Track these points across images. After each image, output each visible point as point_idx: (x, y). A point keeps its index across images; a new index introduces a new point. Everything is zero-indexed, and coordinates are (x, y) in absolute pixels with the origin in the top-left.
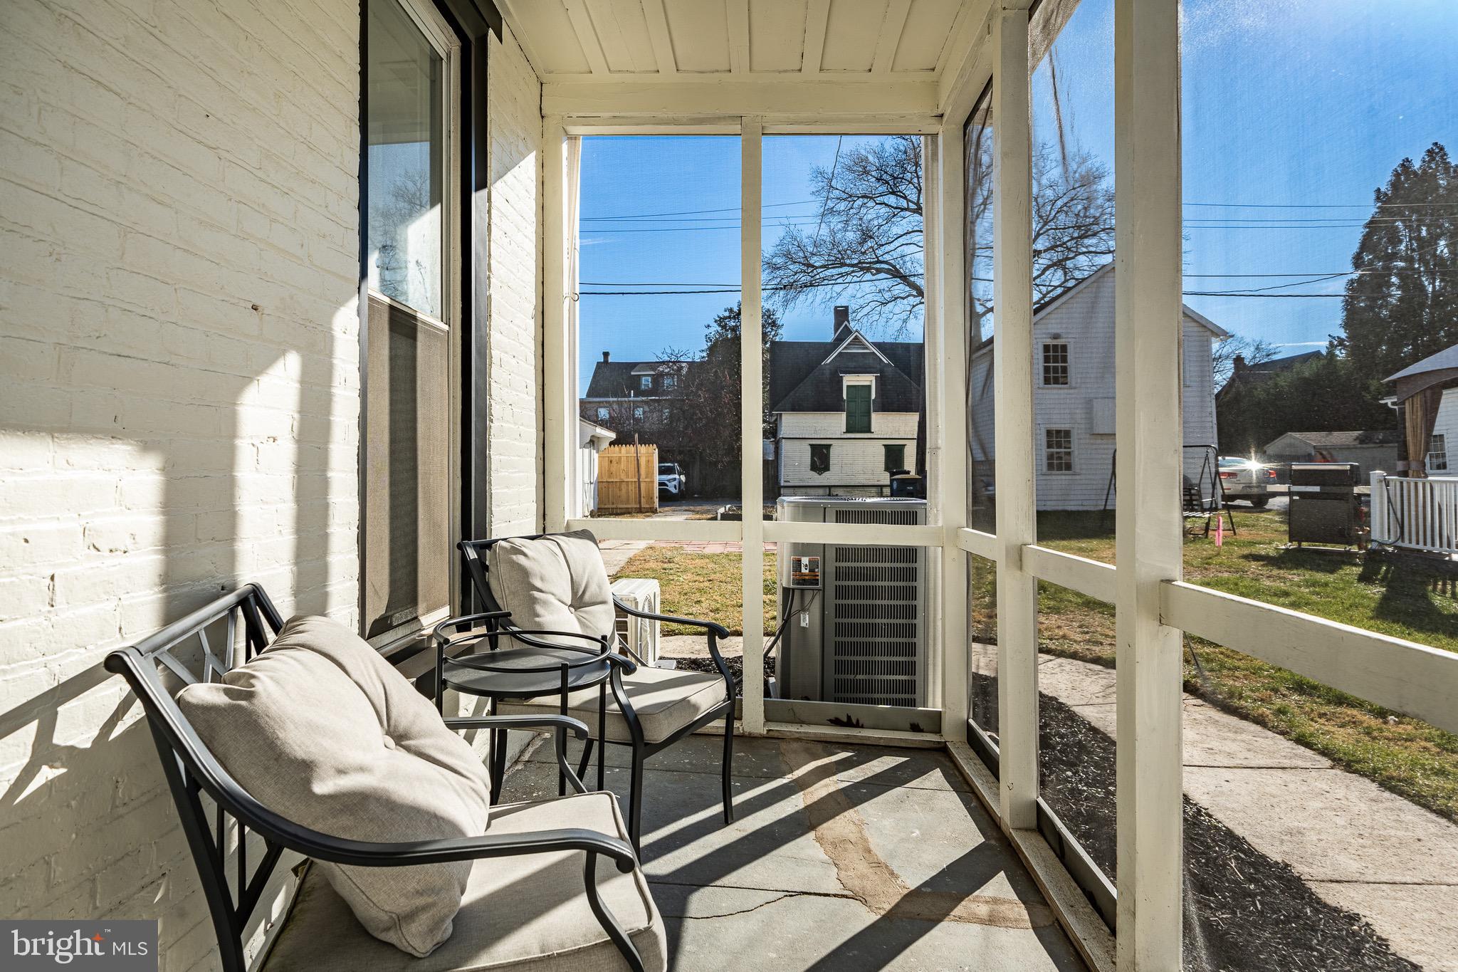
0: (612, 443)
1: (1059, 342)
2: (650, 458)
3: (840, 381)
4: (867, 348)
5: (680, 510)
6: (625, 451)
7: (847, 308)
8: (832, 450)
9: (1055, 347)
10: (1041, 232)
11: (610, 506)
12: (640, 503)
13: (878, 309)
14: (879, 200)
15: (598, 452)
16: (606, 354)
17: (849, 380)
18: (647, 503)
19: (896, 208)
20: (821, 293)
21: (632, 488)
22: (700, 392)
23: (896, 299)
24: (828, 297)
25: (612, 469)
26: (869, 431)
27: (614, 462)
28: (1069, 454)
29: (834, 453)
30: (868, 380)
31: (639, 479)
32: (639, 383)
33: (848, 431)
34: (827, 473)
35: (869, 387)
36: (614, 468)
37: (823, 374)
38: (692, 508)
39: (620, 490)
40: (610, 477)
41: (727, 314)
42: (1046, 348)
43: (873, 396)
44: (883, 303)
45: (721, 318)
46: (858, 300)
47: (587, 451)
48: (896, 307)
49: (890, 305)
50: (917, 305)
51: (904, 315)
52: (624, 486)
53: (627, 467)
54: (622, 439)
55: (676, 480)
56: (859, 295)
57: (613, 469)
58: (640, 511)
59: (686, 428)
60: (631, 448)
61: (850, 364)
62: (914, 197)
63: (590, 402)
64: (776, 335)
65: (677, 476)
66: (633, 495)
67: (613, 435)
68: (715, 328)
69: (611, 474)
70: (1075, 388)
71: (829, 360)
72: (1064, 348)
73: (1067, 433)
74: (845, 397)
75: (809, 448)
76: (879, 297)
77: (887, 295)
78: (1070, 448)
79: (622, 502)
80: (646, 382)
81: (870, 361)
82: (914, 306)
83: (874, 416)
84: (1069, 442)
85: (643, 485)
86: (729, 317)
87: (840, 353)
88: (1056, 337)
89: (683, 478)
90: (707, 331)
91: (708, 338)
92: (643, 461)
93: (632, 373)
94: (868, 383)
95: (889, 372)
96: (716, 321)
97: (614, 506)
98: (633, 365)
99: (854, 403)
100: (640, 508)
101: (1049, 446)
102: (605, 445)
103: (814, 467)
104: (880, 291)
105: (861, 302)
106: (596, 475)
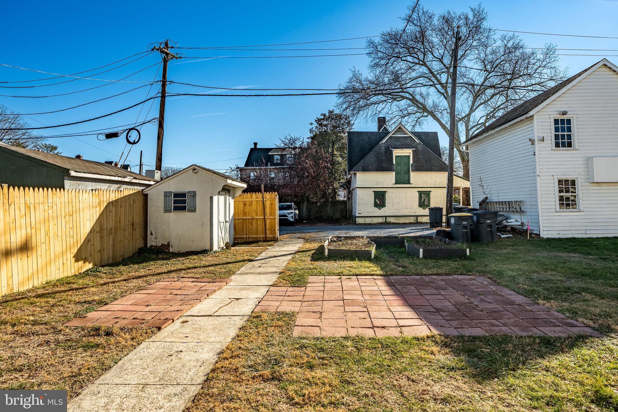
0: (244, 191)
1: (565, 117)
2: (273, 202)
3: (391, 153)
4: (406, 134)
5: (294, 238)
6: (255, 197)
7: (384, 118)
8: (387, 195)
9: (563, 121)
10: (488, 77)
11: (245, 236)
12: (266, 234)
13: (400, 120)
14: (404, 58)
15: (233, 198)
16: (255, 144)
17: (397, 153)
18: (271, 233)
19: (413, 63)
20: (371, 110)
21: (260, 223)
22: (307, 161)
23: (410, 114)
24: (374, 113)
25: (245, 210)
26: (409, 183)
27: (247, 205)
28: (575, 196)
29: (388, 196)
30: (408, 152)
31: (264, 217)
32: (273, 159)
33: (396, 183)
34: (383, 209)
35: (409, 156)
36: (248, 208)
37: (380, 149)
38: (303, 235)
39: (252, 225)
40: (244, 216)
41: (322, 117)
42: (556, 121)
43: (411, 162)
44: (402, 117)
45: (319, 119)
46: (390, 115)
47: (222, 198)
48: (410, 119)
49: (406, 118)
50: (421, 117)
51: (413, 123)
52: (254, 222)
53: (257, 208)
54: (252, 189)
55: (292, 214)
56: (390, 113)
57: (247, 210)
58: (266, 240)
59: (299, 182)
60: (260, 195)
61: (396, 143)
62: (421, 57)
63: (246, 169)
64: (350, 129)
65: (293, 211)
66: (260, 228)
67: (245, 186)
68: (315, 124)
69: (245, 213)
70: (577, 150)
71: (384, 141)
72: (569, 121)
73: (573, 182)
74: (394, 163)
75: (373, 193)
76: (401, 114)
77: (405, 112)
78: (575, 192)
79: (252, 234)
80: (277, 158)
81: (409, 141)
82: (419, 118)
83: (412, 174)
84: (575, 188)
85: (268, 222)
86: (323, 119)
87: (390, 137)
88: (564, 113)
89: (297, 212)
90: (311, 127)
91: (311, 131)
92: (268, 204)
93: (269, 154)
94: (408, 154)
95: (420, 147)
96: (316, 121)
97: (247, 236)
98: (270, 150)
99: (399, 166)
100: (266, 238)
101: (560, 191)
102: (239, 193)
103: (376, 205)
104: (401, 111)
105: (391, 116)
106: (231, 215)
